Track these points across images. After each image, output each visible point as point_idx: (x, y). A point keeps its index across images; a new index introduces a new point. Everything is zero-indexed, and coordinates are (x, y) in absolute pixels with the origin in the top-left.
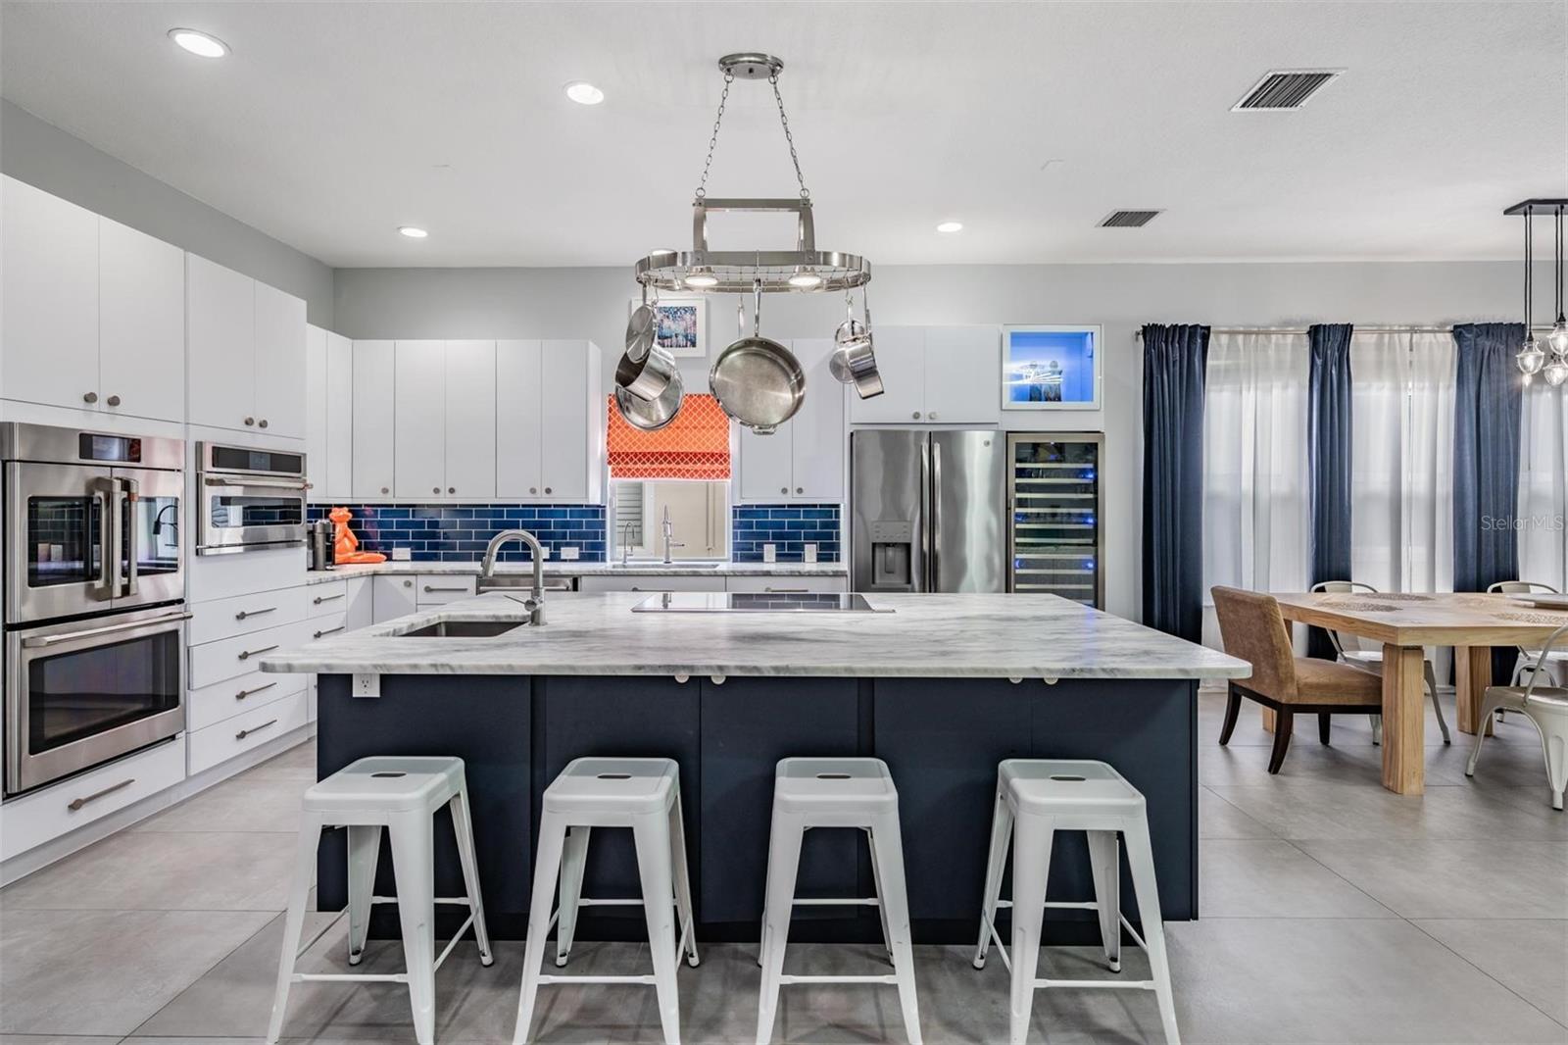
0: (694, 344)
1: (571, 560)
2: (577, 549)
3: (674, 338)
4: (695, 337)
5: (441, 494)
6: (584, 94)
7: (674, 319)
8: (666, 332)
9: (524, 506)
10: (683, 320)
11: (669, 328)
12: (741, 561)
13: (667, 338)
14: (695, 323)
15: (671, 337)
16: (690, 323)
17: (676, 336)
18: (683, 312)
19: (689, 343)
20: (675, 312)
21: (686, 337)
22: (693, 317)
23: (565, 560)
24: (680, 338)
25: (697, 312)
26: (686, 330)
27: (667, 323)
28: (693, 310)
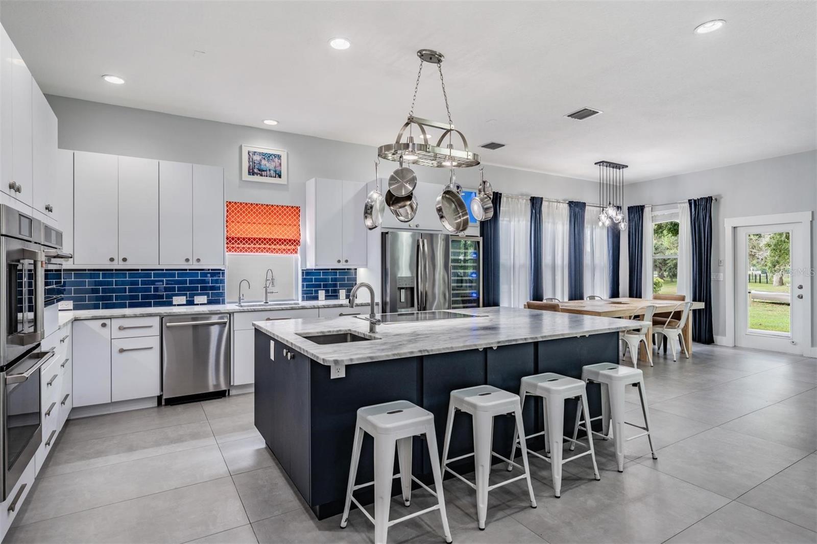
0: (280, 177)
1: (201, 304)
2: (206, 297)
3: (268, 172)
4: (280, 172)
5: (115, 262)
6: (340, 44)
7: (268, 160)
8: (263, 167)
9: (166, 270)
10: (274, 161)
11: (265, 165)
12: (306, 300)
13: (264, 171)
14: (280, 164)
15: (266, 171)
16: (278, 164)
17: (270, 170)
18: (273, 157)
19: (277, 176)
20: (269, 157)
21: (275, 171)
22: (279, 161)
23: (198, 304)
24: (272, 172)
25: (282, 158)
26: (275, 167)
27: (263, 162)
28: (279, 157)
